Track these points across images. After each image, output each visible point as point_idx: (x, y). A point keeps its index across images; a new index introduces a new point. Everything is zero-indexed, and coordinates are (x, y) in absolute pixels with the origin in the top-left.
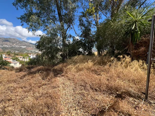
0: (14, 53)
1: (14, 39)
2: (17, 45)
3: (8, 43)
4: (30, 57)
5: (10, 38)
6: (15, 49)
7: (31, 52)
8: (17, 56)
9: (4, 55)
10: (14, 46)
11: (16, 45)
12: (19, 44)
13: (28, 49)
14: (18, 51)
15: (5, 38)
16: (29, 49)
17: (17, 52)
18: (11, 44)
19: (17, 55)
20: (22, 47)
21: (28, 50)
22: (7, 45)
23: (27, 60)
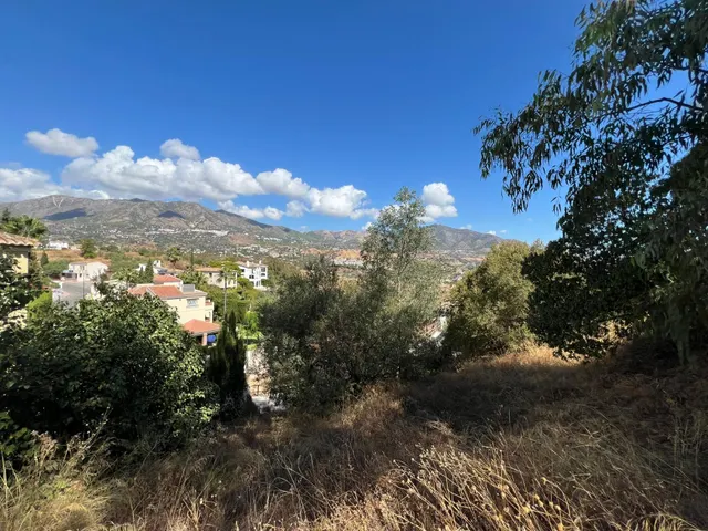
0: (189, 255)
1: (192, 205)
2: (201, 226)
3: (175, 221)
4: (243, 271)
5: (180, 203)
6: (191, 243)
7: (244, 252)
8: (199, 269)
9: (159, 264)
10: (189, 230)
11: (197, 227)
12: (208, 223)
13: (235, 243)
14: (202, 248)
15: (165, 205)
16: (238, 242)
17: (198, 251)
18: (182, 223)
19: (200, 263)
20: (216, 232)
21: (234, 247)
22: (170, 227)
23: (232, 285)
